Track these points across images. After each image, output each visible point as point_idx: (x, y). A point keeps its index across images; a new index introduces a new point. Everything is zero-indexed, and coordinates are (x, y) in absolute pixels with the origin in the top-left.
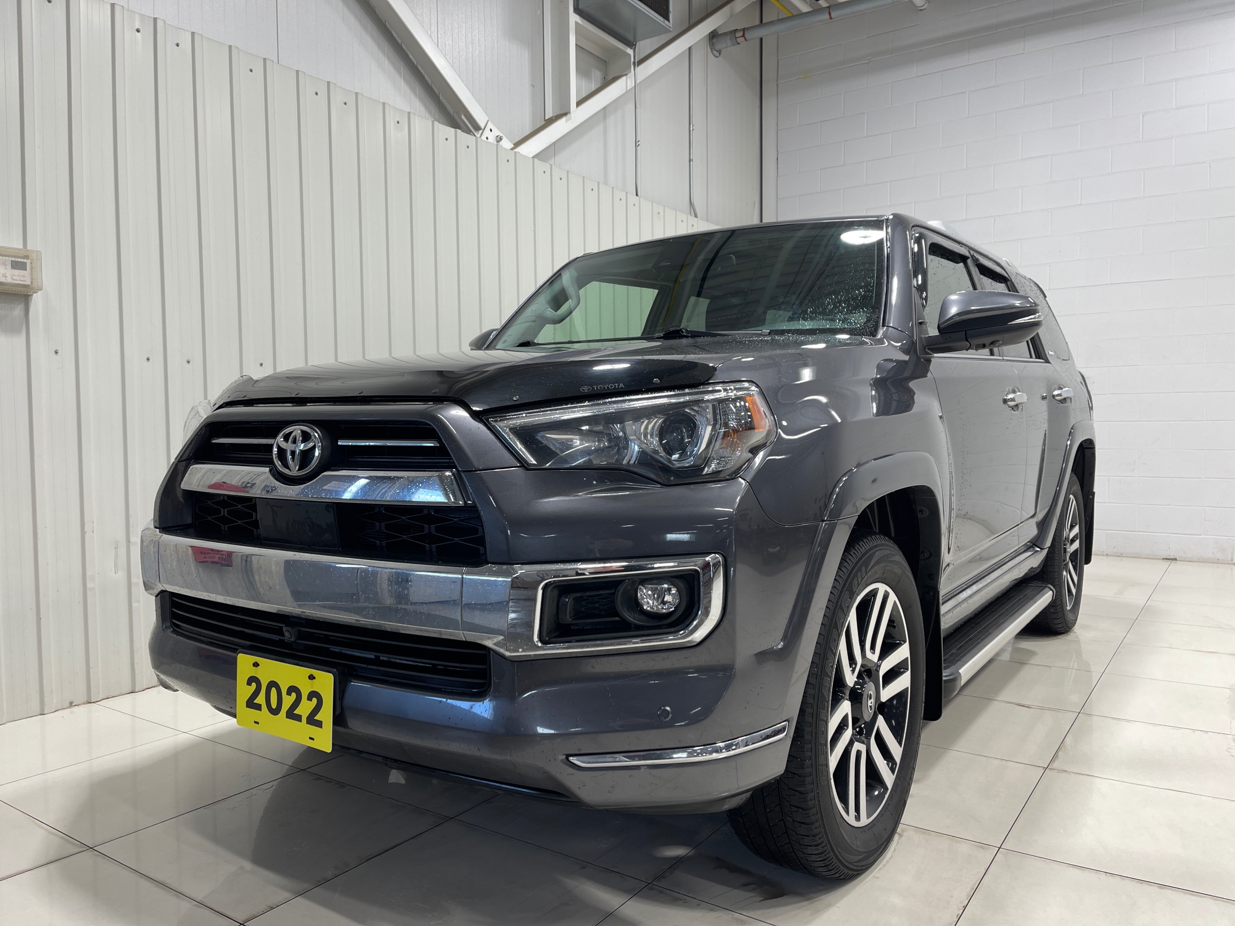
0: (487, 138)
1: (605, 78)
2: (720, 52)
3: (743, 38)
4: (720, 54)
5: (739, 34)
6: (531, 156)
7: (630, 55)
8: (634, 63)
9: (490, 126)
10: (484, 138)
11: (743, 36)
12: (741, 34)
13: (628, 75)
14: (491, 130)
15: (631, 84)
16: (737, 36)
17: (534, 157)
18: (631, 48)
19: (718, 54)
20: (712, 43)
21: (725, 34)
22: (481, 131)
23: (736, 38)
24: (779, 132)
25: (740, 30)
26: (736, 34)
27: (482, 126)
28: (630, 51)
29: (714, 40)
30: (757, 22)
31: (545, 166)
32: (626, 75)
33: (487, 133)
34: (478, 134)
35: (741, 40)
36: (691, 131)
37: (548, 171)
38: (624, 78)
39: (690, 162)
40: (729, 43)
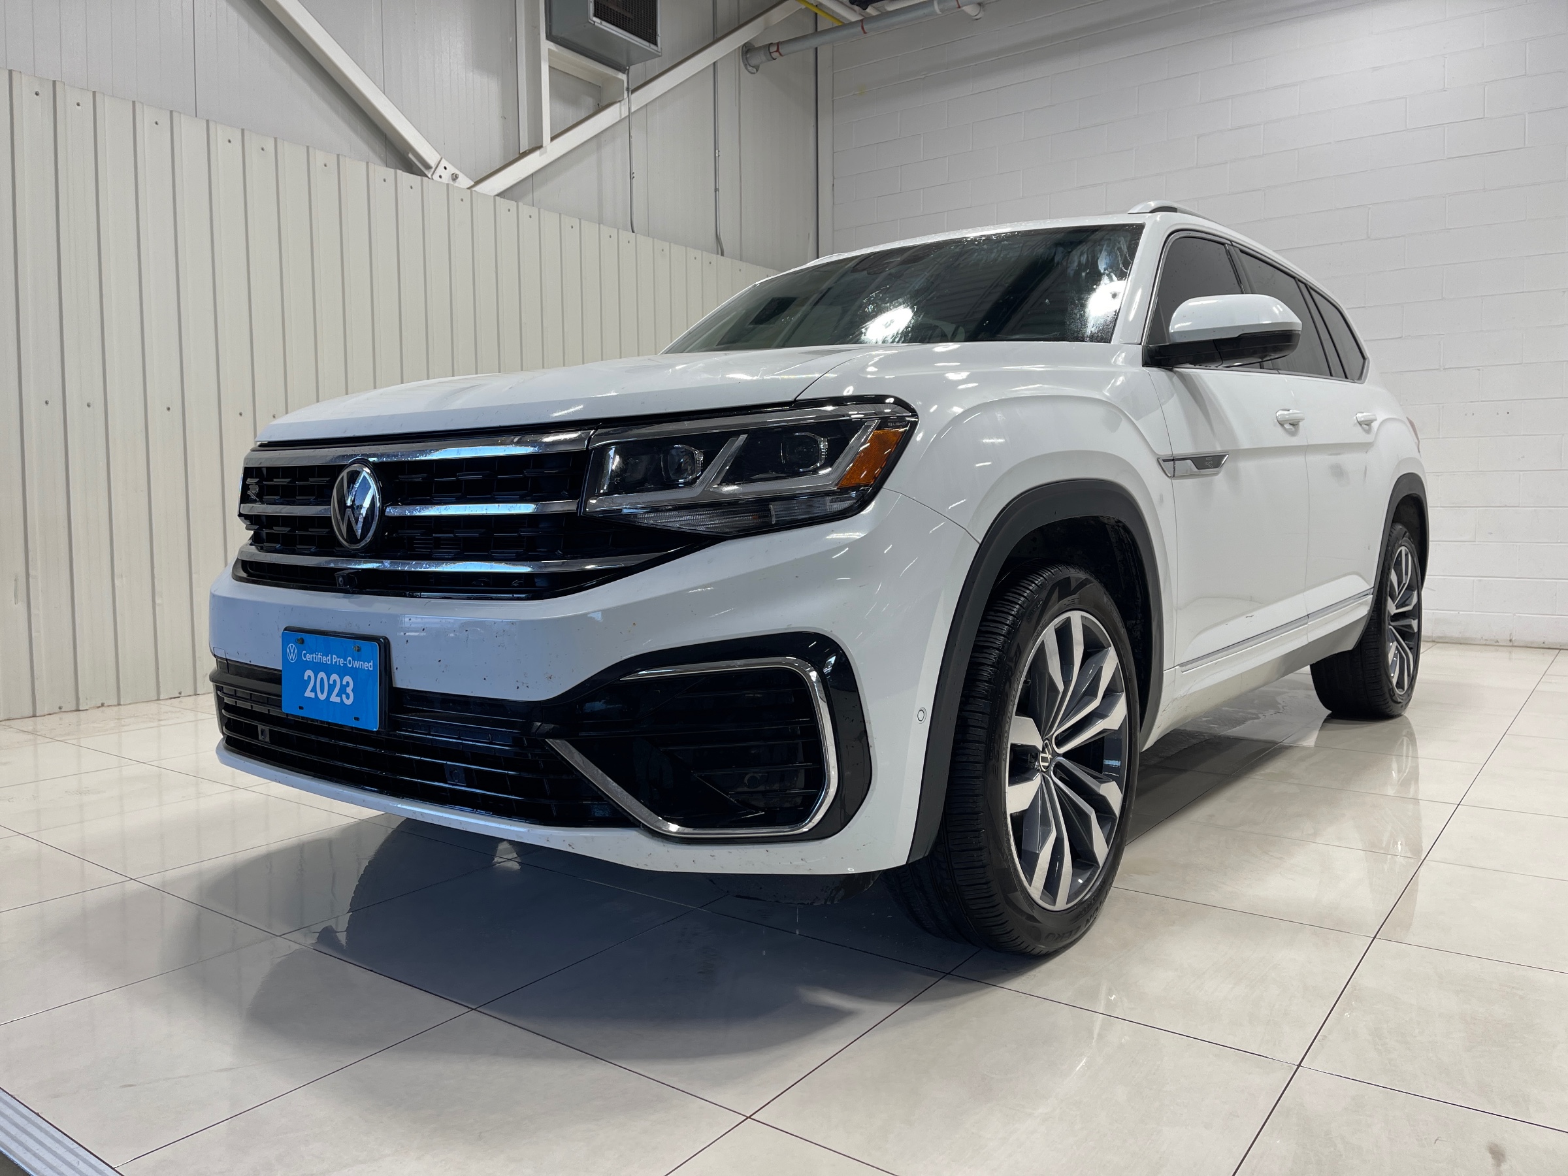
0: (440, 177)
1: (598, 105)
2: (757, 68)
3: (777, 53)
4: (757, 71)
5: (774, 49)
6: (496, 193)
7: (623, 81)
8: (628, 89)
9: (444, 163)
10: (436, 177)
11: (778, 51)
12: (775, 49)
13: (623, 102)
14: (445, 168)
15: (625, 113)
16: (771, 51)
17: (498, 195)
18: (624, 73)
19: (755, 70)
20: (746, 58)
21: (760, 47)
22: (433, 170)
23: (770, 53)
24: (835, 154)
25: (775, 44)
26: (771, 49)
27: (433, 163)
28: (622, 77)
29: (748, 56)
30: (811, 30)
31: (512, 204)
32: (620, 101)
33: (440, 170)
34: (429, 172)
35: (775, 55)
36: (717, 158)
37: (513, 210)
38: (618, 105)
39: (716, 192)
40: (764, 58)
